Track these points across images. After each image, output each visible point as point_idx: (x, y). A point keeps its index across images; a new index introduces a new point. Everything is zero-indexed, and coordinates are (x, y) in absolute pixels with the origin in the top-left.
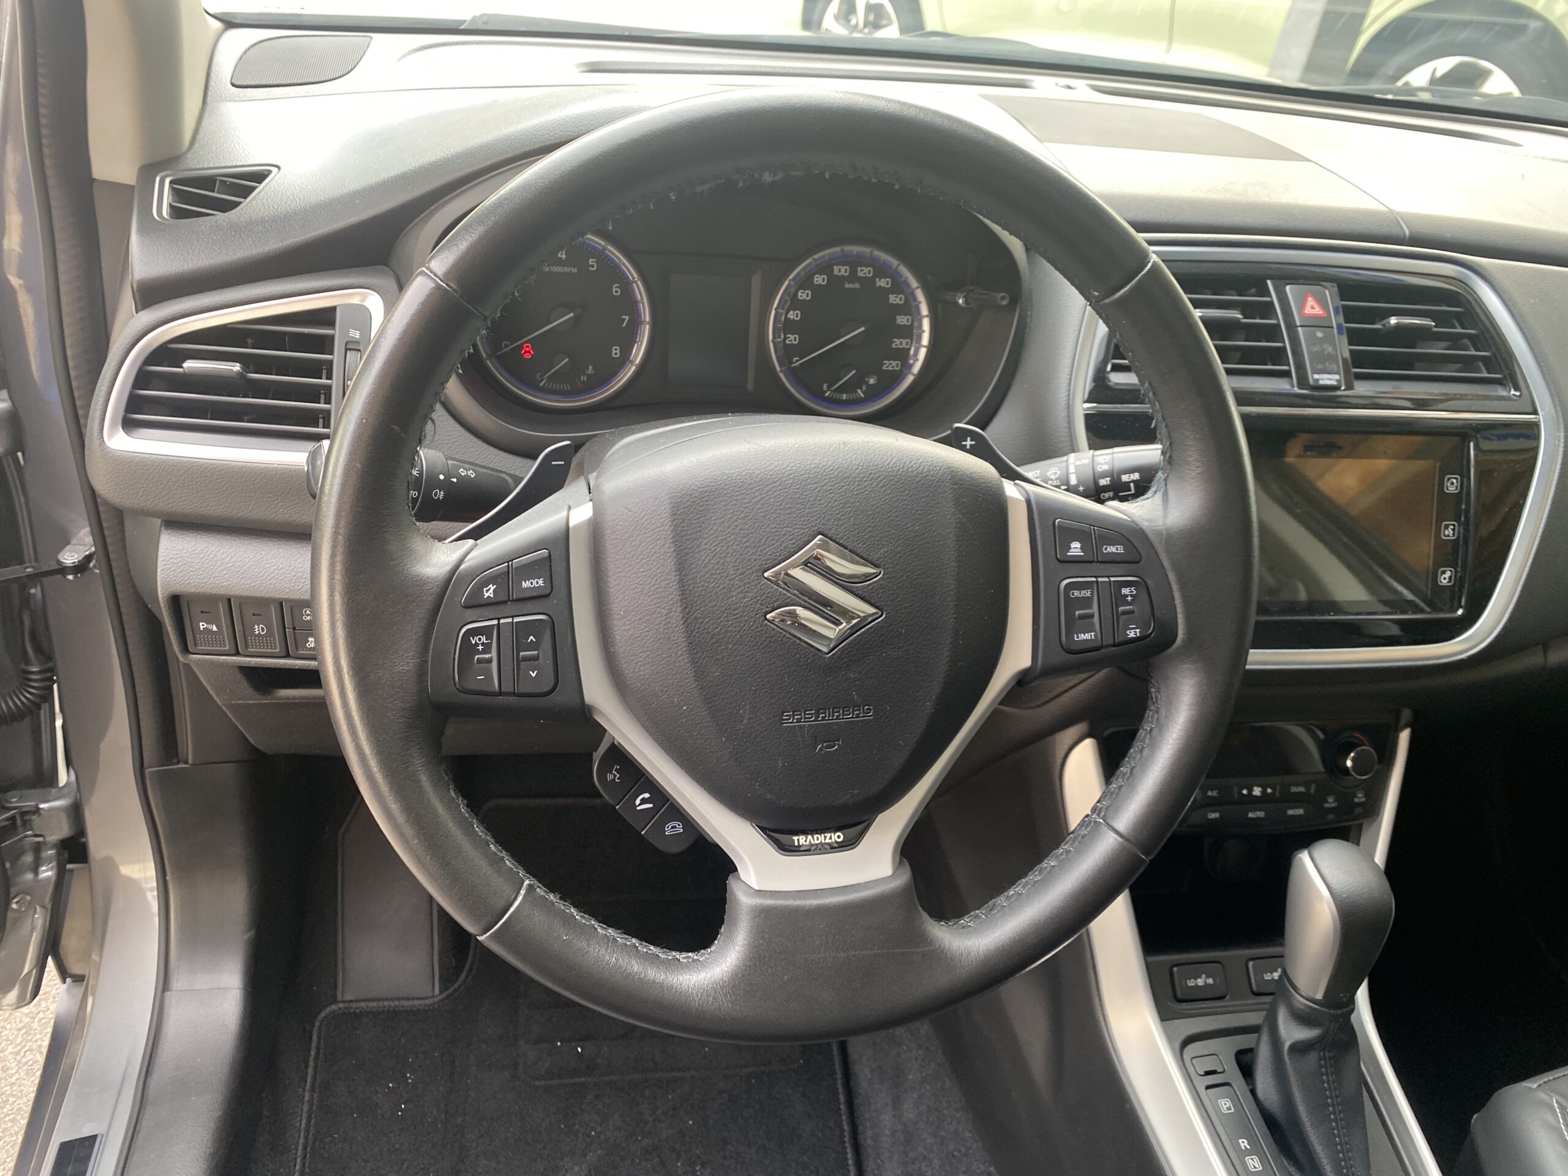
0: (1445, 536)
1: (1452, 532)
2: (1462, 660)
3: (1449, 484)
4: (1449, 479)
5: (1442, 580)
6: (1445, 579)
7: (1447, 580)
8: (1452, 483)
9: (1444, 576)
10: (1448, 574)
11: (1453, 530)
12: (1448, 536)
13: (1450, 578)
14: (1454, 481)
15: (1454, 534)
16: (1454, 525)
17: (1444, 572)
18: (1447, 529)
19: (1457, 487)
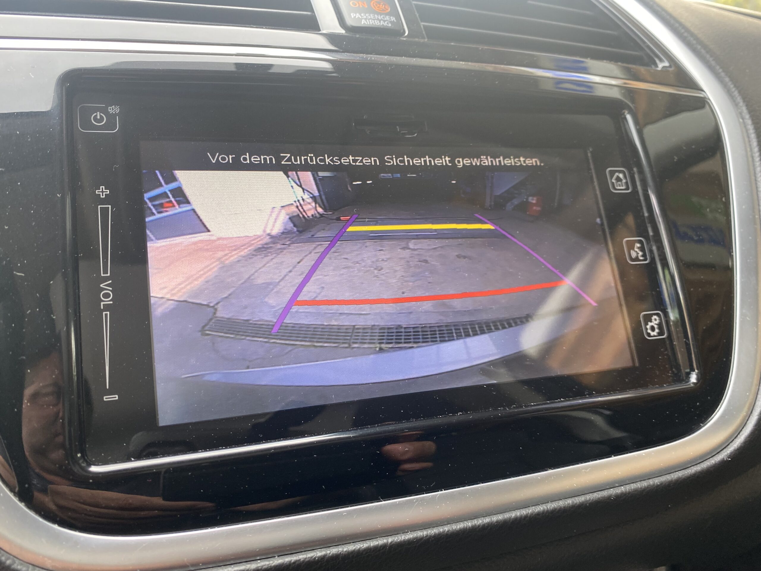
0: (632, 260)
1: (641, 253)
2: (723, 464)
3: (614, 181)
4: (612, 173)
5: (649, 331)
6: (653, 329)
7: (657, 331)
8: (618, 179)
9: (650, 324)
10: (655, 321)
11: (642, 249)
12: (637, 259)
13: (660, 325)
14: (621, 176)
15: (644, 255)
16: (640, 242)
17: (648, 318)
18: (633, 249)
19: (627, 183)
